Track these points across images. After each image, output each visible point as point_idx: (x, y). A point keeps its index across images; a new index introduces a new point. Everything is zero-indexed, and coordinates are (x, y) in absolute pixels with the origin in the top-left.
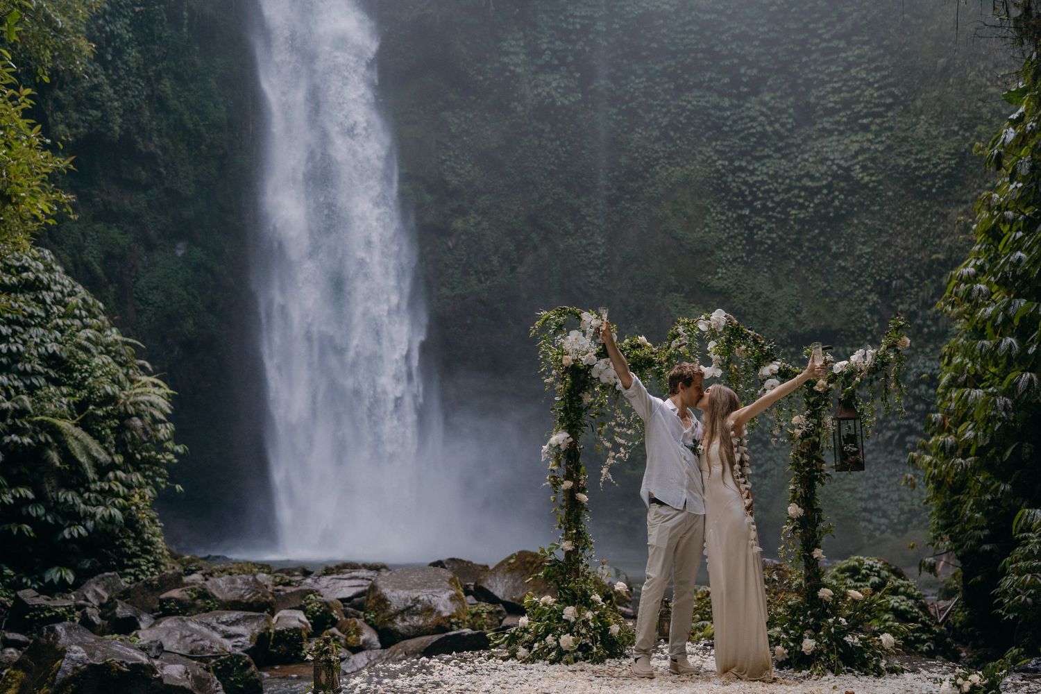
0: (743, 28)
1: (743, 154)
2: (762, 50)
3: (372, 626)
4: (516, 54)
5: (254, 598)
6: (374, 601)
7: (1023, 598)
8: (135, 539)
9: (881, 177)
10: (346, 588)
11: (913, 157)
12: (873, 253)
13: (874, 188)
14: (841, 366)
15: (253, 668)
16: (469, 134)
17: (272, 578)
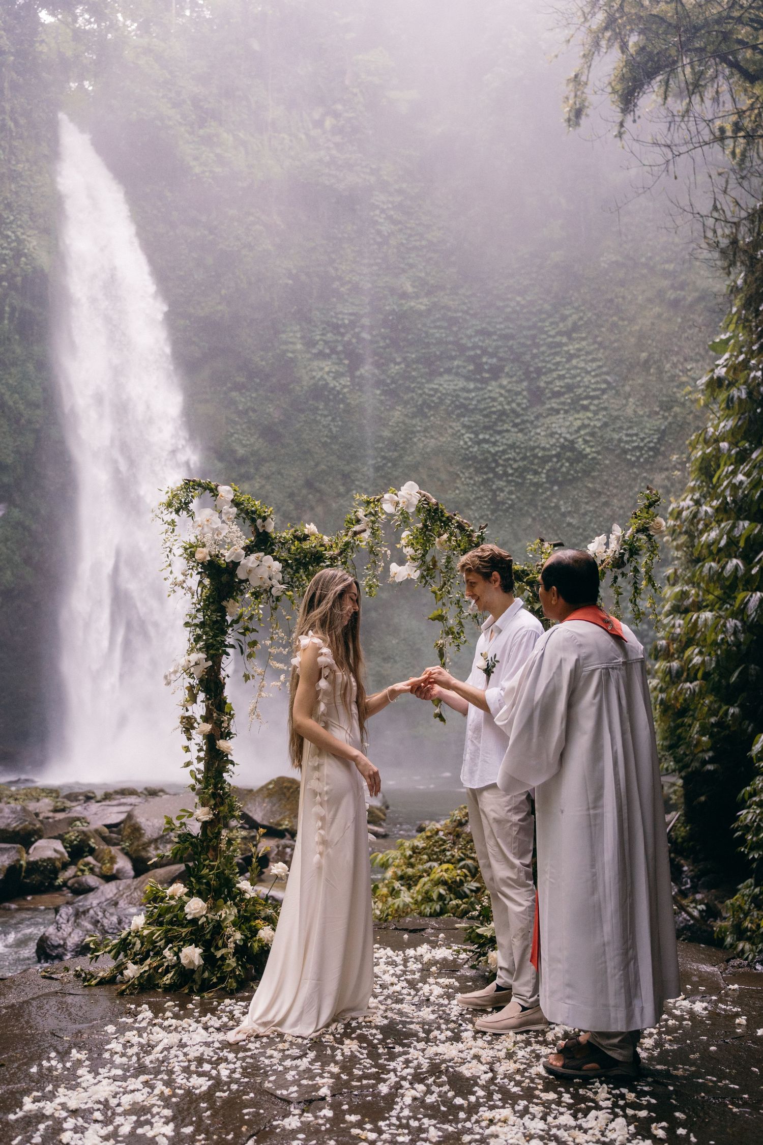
0: (484, 326)
1: (486, 428)
2: (500, 343)
3: (127, 854)
4: (293, 343)
5: (21, 826)
6: (129, 830)
9: (599, 448)
10: (114, 814)
11: (624, 432)
12: (595, 511)
13: (594, 459)
16: (254, 411)
17: (53, 804)
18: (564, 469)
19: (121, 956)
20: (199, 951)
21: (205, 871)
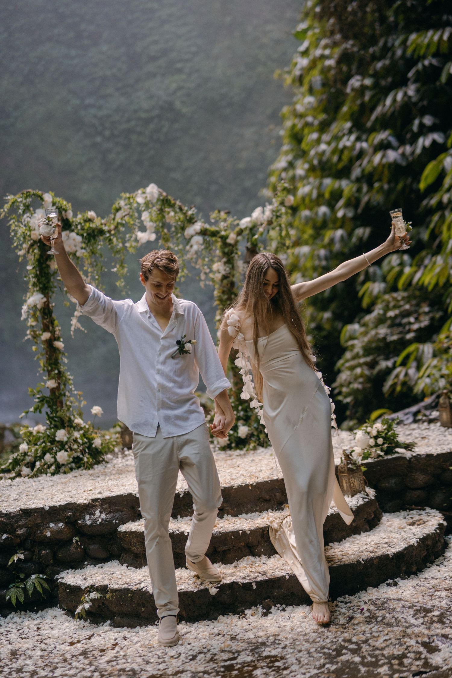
14: (247, 222)
20: (66, 454)
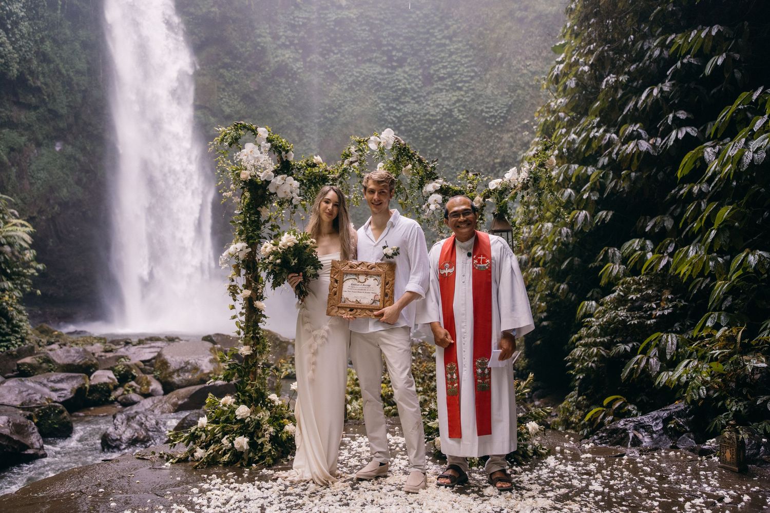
0: (394, 30)
1: (395, 100)
2: (405, 42)
3: (158, 379)
4: (265, 37)
5: (83, 362)
6: (159, 364)
7: (590, 364)
8: (8, 324)
9: (468, 116)
10: (147, 353)
11: (485, 105)
12: (464, 158)
13: (464, 122)
14: (497, 184)
15: (66, 414)
16: (237, 83)
17: (103, 347)
18: (445, 129)
19: (191, 443)
20: (246, 440)
21: (249, 387)
